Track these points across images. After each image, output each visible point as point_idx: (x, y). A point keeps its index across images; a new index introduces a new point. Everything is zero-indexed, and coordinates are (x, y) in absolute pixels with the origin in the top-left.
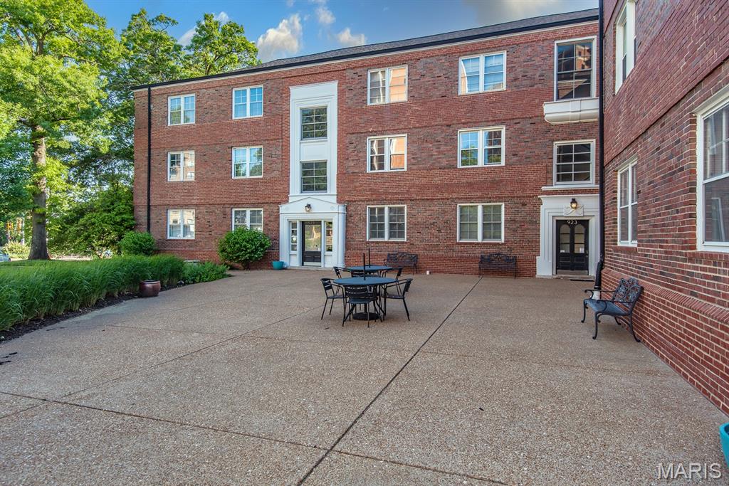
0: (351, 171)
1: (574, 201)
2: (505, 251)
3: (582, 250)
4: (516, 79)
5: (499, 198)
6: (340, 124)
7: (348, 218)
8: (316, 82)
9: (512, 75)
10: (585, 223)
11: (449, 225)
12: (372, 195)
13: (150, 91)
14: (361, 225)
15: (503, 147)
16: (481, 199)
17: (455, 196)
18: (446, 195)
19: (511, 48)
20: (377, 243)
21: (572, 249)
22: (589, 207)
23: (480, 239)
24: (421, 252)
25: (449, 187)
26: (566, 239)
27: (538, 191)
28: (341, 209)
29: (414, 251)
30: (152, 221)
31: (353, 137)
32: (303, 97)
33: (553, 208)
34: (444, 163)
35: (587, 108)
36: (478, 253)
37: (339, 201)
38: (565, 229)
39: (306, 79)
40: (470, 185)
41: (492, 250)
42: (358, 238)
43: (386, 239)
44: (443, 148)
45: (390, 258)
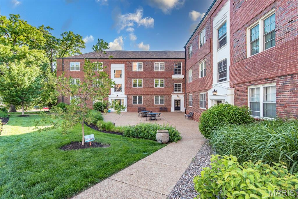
0: (128, 87)
1: (178, 96)
2: (164, 106)
3: (179, 106)
4: (167, 69)
5: (163, 95)
6: (125, 75)
7: (128, 99)
8: (118, 63)
9: (166, 68)
10: (180, 100)
11: (153, 101)
12: (134, 93)
13: (63, 60)
14: (131, 101)
15: (164, 83)
16: (159, 95)
17: (154, 94)
18: (152, 94)
19: (166, 62)
20: (135, 105)
21: (177, 106)
22: (182, 98)
23: (159, 104)
24: (146, 107)
25: (152, 92)
26: (176, 104)
27: (171, 93)
28: (126, 96)
29: (144, 107)
30: (64, 99)
31: (129, 78)
32: (115, 67)
33: (174, 97)
34: (151, 86)
35: (181, 77)
36: (159, 107)
37: (125, 94)
38: (176, 101)
39: (115, 62)
40: (157, 92)
41: (162, 106)
42: (130, 104)
43: (138, 104)
44: (151, 83)
45: (139, 109)
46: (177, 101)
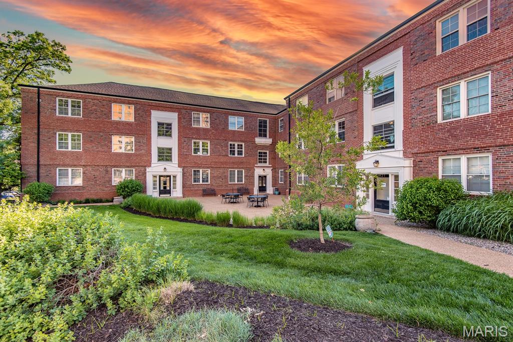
0: (185, 153)
1: (264, 170)
2: (244, 186)
3: (265, 185)
4: (247, 128)
5: (243, 168)
6: (179, 132)
7: (184, 174)
8: (166, 111)
9: (246, 126)
10: (265, 177)
11: (226, 177)
12: (195, 165)
13: (39, 90)
14: (190, 178)
15: (243, 150)
16: (236, 168)
17: (228, 166)
18: (225, 166)
19: (246, 117)
20: (197, 185)
21: (262, 185)
22: (269, 173)
23: (236, 182)
24: (216, 188)
25: (226, 163)
26: (261, 182)
27: (254, 165)
28: (180, 170)
29: (212, 188)
31: (186, 139)
32: (157, 116)
33: (258, 172)
34: (224, 154)
35: (267, 141)
36: (236, 187)
37: (179, 166)
38: (261, 178)
39: (160, 108)
40: (233, 163)
41: (242, 186)
42: (189, 183)
43: (201, 182)
44: (223, 148)
45: (204, 191)
46: (263, 178)
